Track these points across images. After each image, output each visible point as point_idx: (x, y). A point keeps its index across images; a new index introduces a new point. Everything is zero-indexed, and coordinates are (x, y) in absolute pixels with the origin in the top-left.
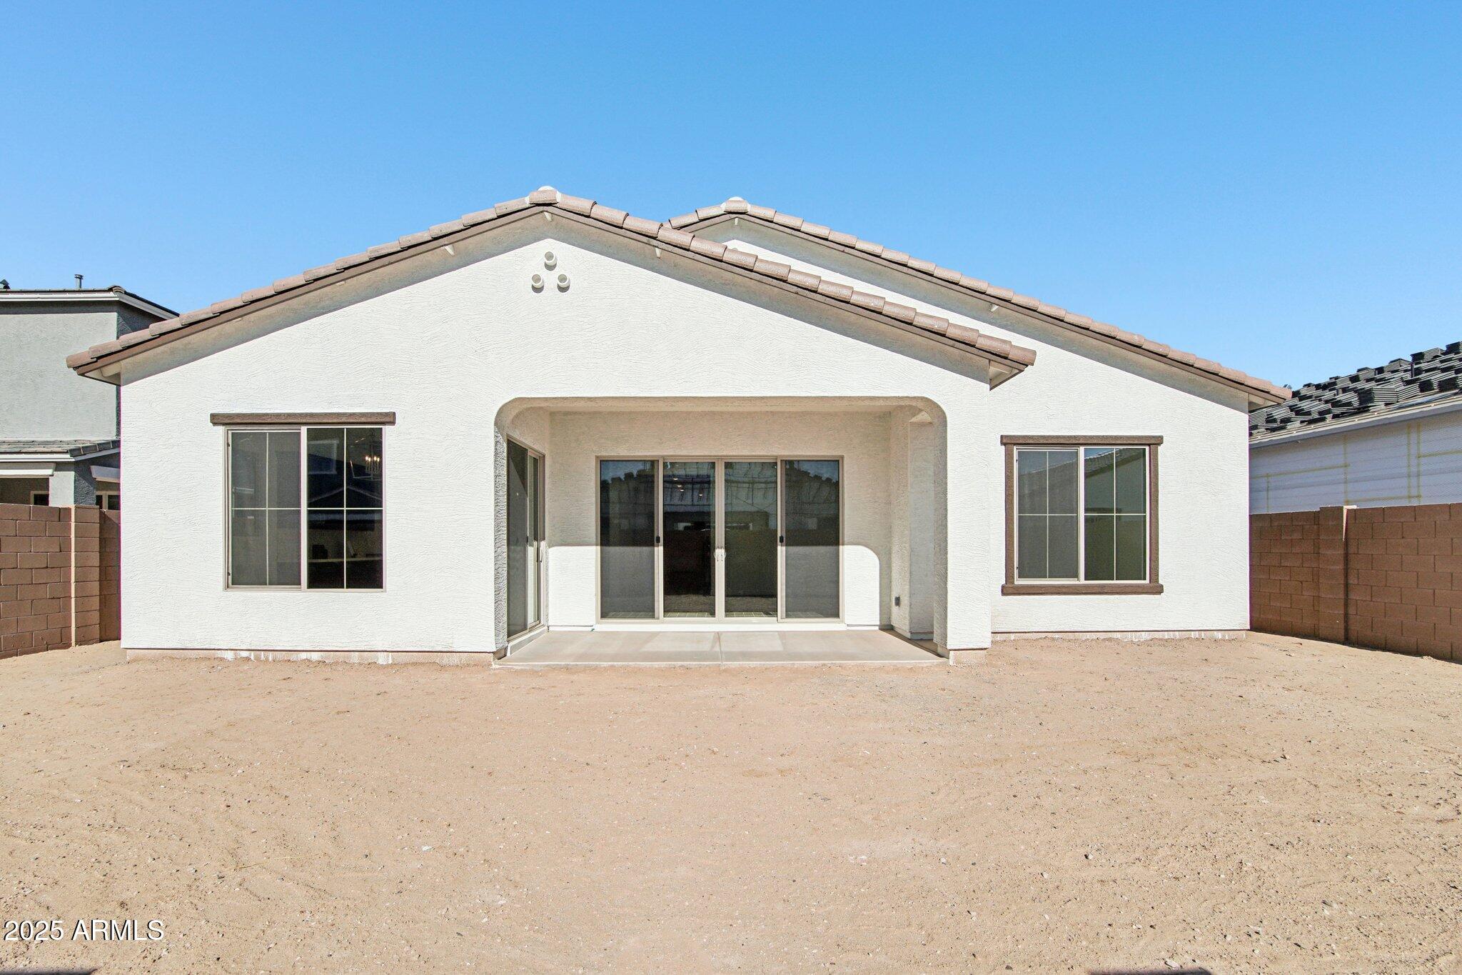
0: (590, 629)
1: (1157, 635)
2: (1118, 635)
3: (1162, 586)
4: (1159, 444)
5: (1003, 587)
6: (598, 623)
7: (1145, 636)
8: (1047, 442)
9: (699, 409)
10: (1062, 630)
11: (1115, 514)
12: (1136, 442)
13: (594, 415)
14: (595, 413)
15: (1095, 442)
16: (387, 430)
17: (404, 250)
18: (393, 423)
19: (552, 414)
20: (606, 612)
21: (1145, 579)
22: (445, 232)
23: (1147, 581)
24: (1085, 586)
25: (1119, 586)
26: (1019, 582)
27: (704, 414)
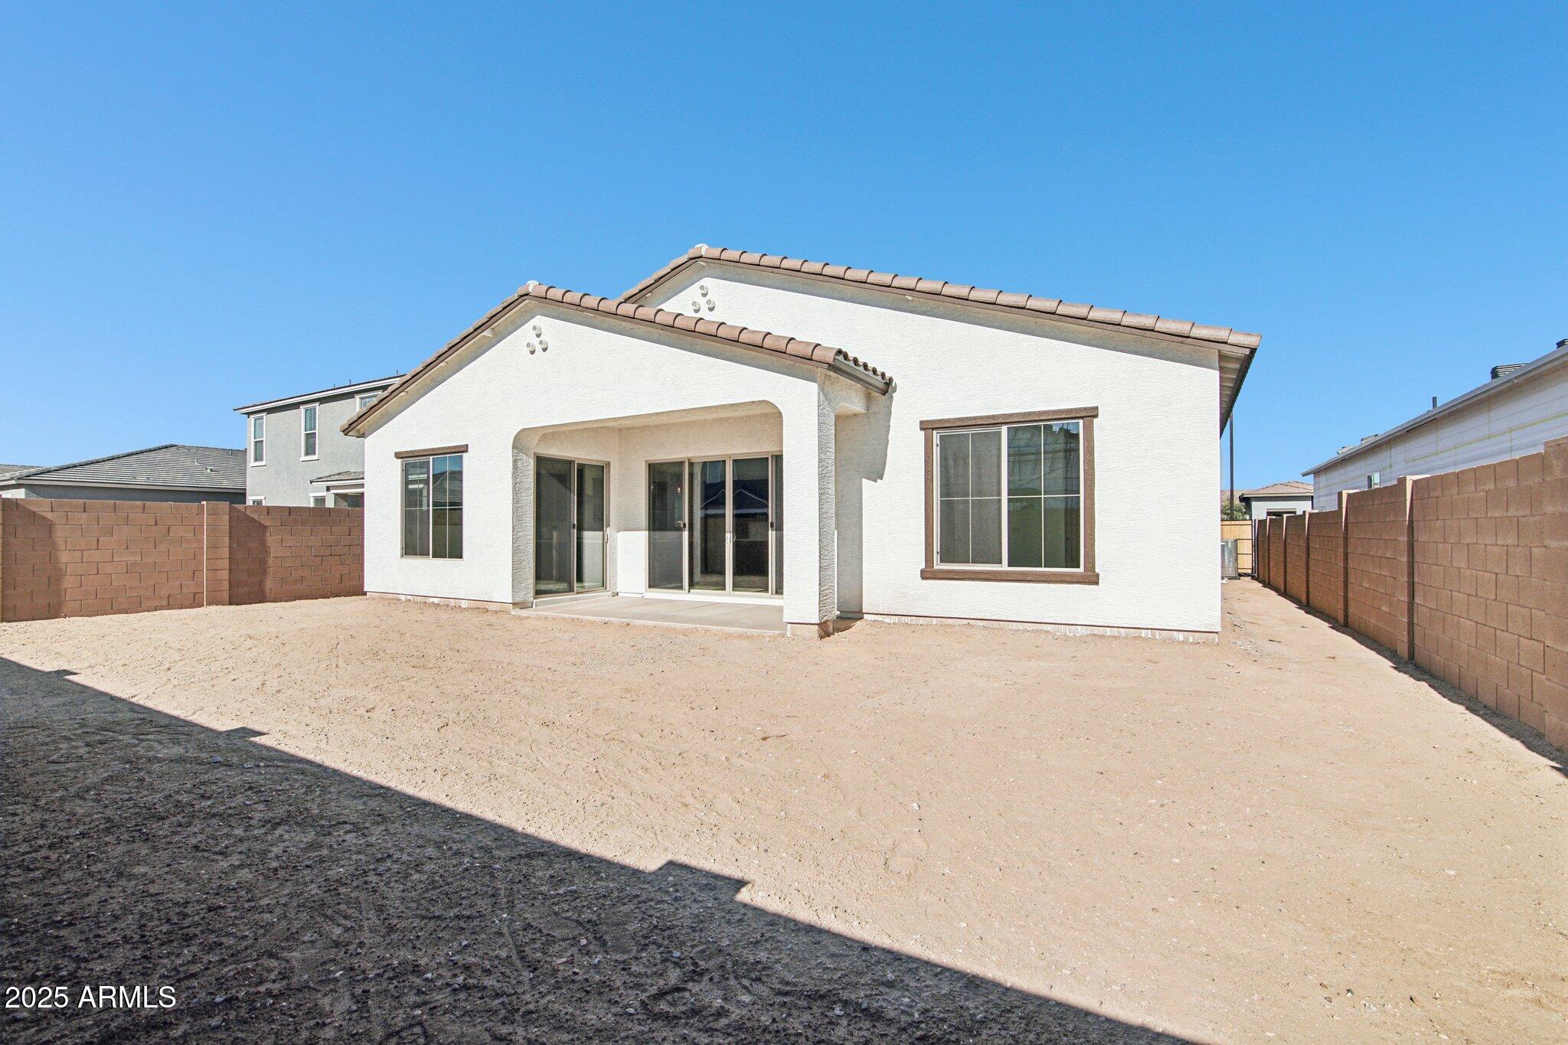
0: (641, 596)
1: (1096, 630)
2: (1049, 628)
3: (1098, 575)
4: (1096, 416)
5: (922, 571)
6: (646, 591)
7: (1081, 630)
8: (962, 424)
9: (684, 420)
10: (983, 618)
11: (1043, 496)
12: (1063, 416)
13: (645, 428)
14: (645, 427)
15: (1016, 420)
16: (464, 454)
17: (462, 340)
18: (466, 451)
19: (620, 430)
20: (653, 583)
21: (1078, 566)
22: (480, 324)
23: (1081, 570)
24: (1007, 573)
25: (1043, 574)
26: (938, 566)
27: (715, 421)
